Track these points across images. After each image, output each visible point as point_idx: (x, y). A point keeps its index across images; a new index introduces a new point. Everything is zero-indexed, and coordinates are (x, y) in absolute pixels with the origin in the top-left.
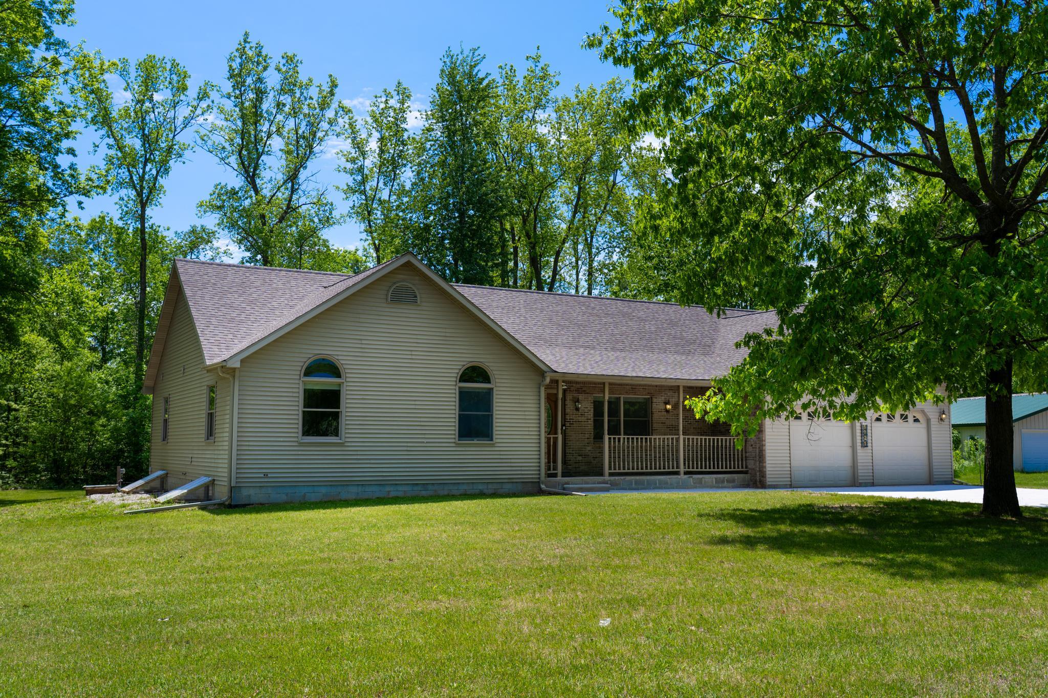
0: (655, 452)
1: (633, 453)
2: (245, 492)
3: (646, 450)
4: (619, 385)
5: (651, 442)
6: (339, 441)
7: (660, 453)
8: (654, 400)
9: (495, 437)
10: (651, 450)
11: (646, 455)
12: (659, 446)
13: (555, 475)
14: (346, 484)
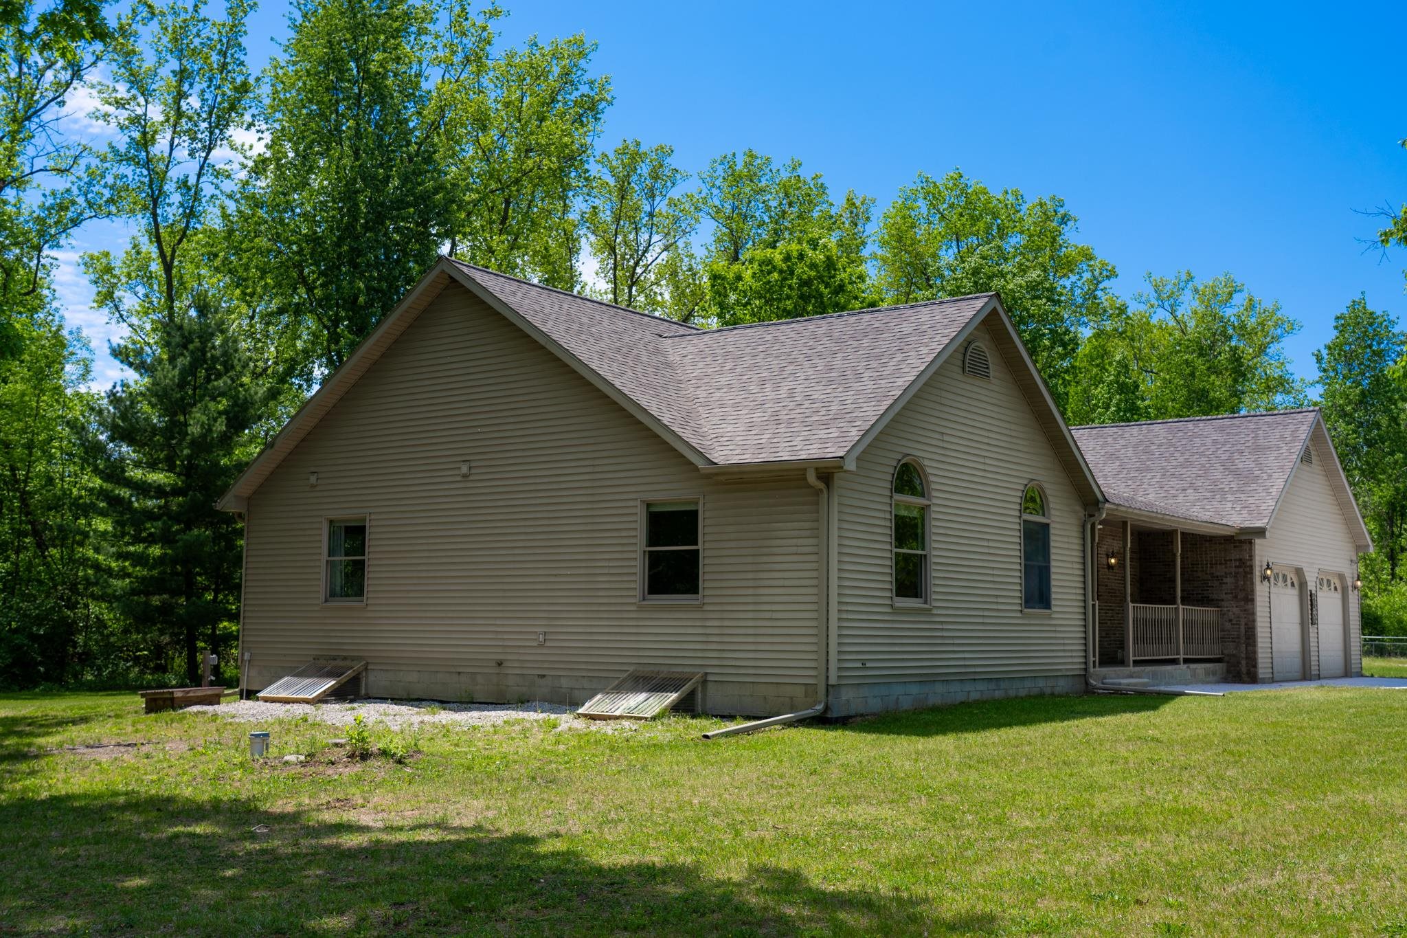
2: (847, 695)
6: (926, 606)
9: (1053, 602)
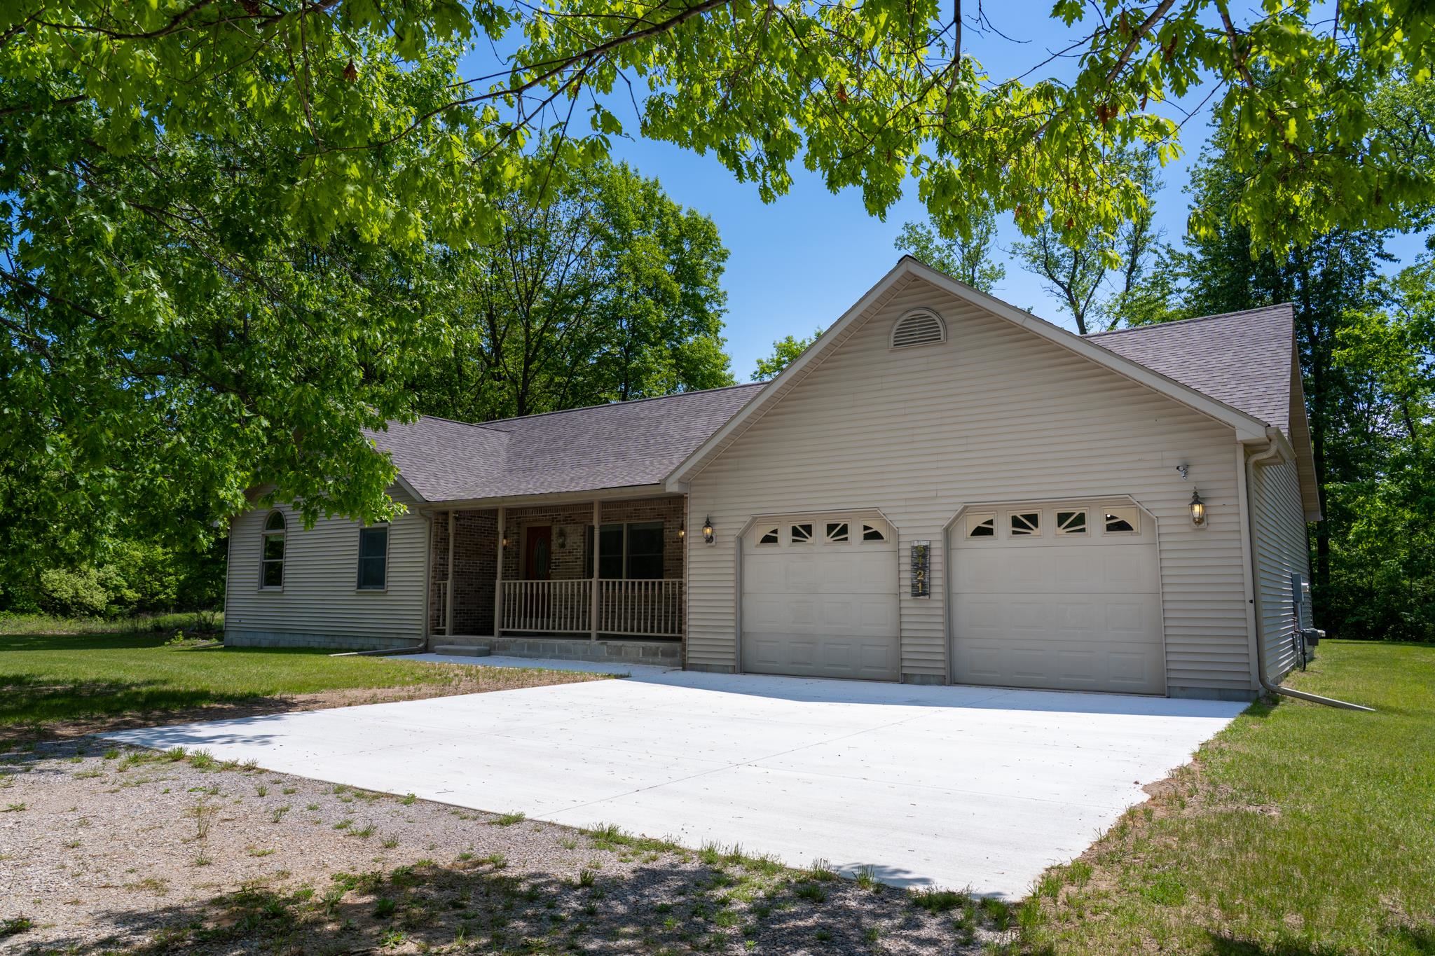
0: (667, 605)
1: (633, 605)
3: (653, 602)
4: (613, 504)
5: (660, 589)
7: (674, 606)
8: (667, 525)
9: (387, 584)
10: (660, 602)
11: (653, 609)
12: (674, 594)
13: (442, 632)
14: (281, 632)
